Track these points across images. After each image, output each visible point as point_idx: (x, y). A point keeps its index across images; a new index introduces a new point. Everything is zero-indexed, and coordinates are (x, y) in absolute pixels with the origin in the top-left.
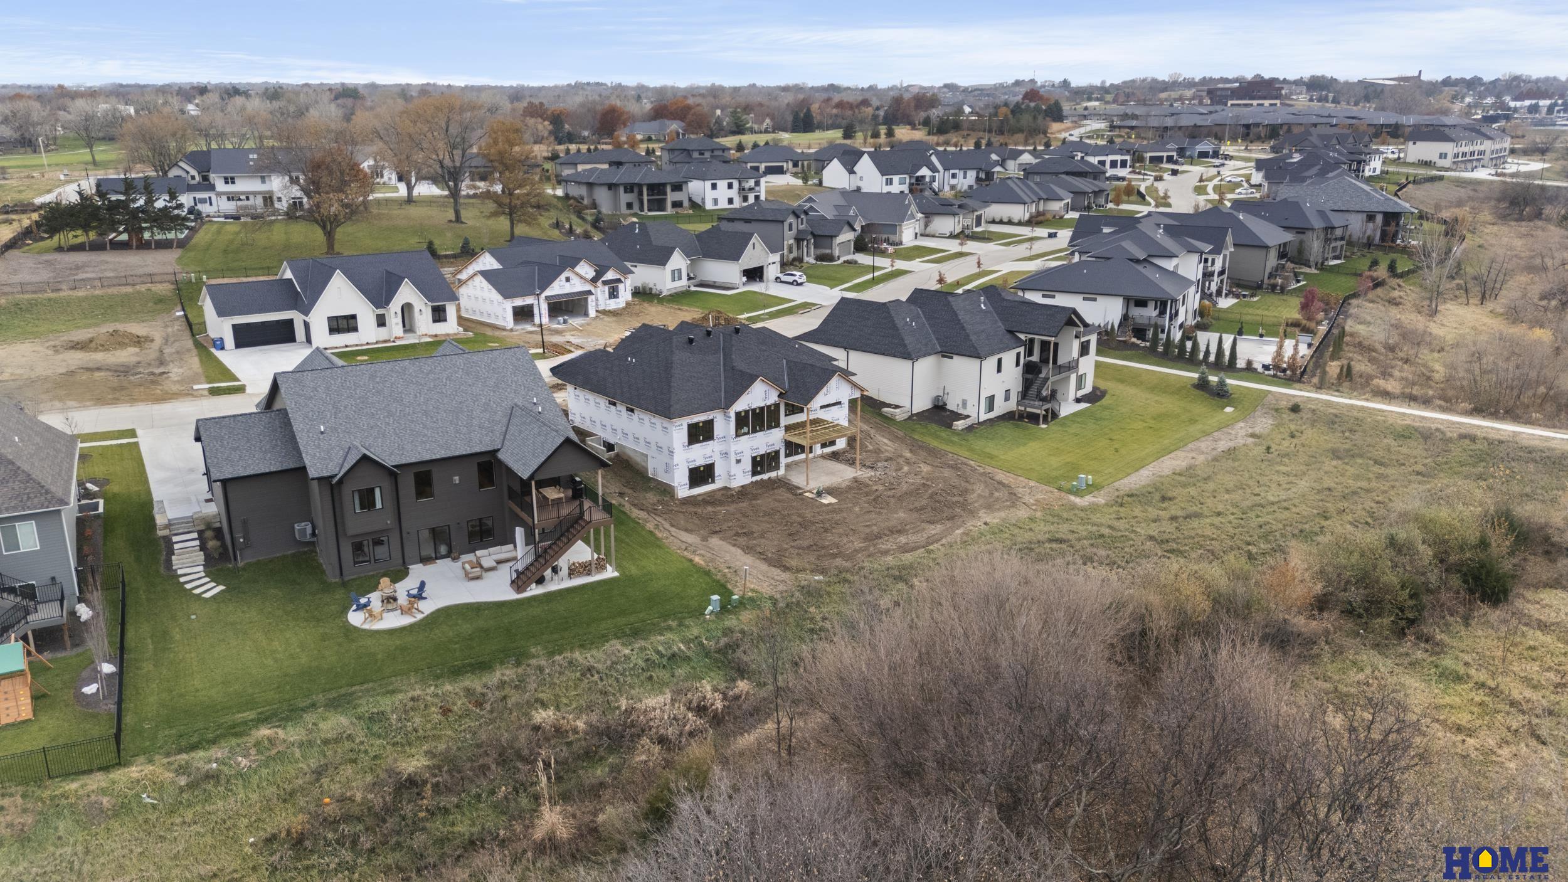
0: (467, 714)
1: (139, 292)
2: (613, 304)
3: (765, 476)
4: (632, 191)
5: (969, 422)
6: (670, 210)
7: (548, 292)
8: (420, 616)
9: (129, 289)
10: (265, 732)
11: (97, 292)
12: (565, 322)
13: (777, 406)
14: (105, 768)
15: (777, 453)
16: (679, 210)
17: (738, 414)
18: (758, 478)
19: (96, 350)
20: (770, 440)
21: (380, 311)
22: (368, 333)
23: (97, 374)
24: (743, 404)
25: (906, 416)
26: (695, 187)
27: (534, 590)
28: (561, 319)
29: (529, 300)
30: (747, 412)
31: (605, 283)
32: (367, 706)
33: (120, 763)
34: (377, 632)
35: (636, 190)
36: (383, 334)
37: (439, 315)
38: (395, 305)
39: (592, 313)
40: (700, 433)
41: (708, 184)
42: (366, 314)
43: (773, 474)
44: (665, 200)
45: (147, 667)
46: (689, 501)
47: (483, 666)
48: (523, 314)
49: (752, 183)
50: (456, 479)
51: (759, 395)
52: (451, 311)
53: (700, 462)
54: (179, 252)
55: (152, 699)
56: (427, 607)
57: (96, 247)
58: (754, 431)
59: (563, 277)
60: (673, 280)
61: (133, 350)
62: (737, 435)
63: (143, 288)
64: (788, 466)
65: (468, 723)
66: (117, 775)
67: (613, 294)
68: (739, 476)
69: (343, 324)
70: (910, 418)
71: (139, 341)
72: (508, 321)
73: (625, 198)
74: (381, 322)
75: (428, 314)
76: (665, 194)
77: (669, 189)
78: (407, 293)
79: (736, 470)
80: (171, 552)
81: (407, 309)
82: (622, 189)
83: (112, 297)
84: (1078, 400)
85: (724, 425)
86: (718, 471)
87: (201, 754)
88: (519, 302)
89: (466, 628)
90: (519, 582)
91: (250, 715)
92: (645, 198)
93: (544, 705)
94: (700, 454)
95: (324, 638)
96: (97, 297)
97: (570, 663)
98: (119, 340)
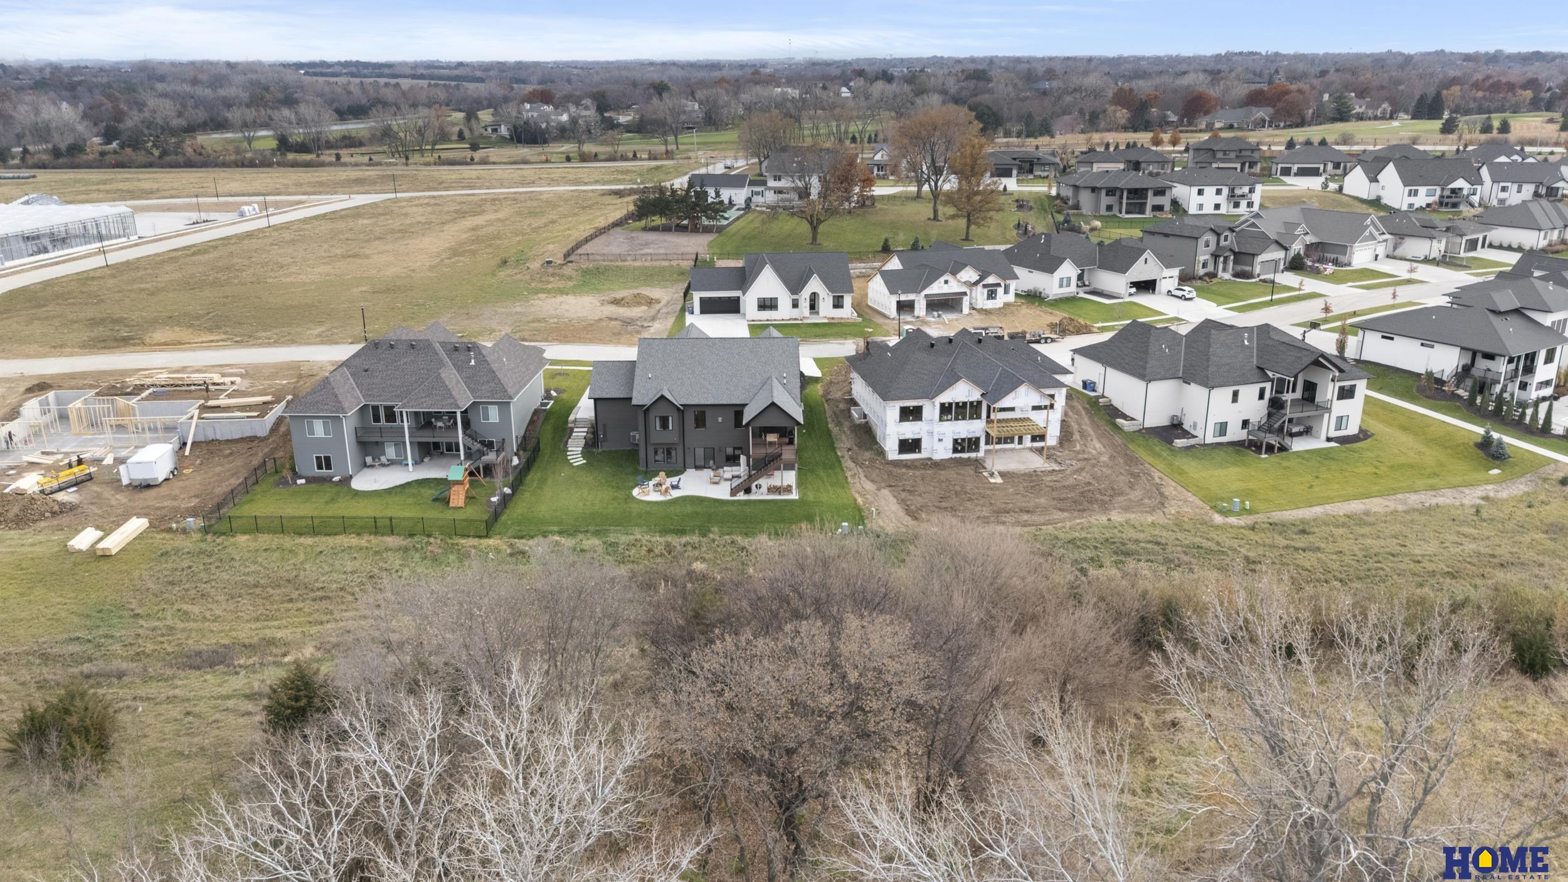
0: (662, 555)
1: (672, 266)
2: (990, 305)
3: (965, 455)
4: (1114, 195)
5: (1192, 442)
6: (1149, 213)
7: (927, 291)
8: (669, 498)
9: (666, 263)
10: (557, 538)
11: (647, 264)
12: (939, 316)
13: (979, 403)
14: (480, 537)
15: (978, 439)
16: (1158, 214)
17: (942, 405)
18: (958, 455)
19: (624, 306)
20: (972, 428)
21: (795, 297)
22: (784, 312)
23: (613, 323)
24: (947, 397)
25: (1136, 428)
26: (1180, 191)
27: (741, 496)
28: (935, 314)
29: (911, 297)
30: (950, 404)
31: (985, 286)
32: (612, 538)
33: (487, 536)
34: (643, 501)
35: (1118, 194)
36: (795, 313)
37: (838, 304)
38: (805, 294)
39: (966, 310)
40: (911, 414)
41: (1195, 190)
42: (784, 299)
43: (973, 455)
44: (1145, 204)
45: (527, 495)
46: (896, 464)
47: (682, 532)
48: (905, 307)
49: (1246, 189)
50: (720, 420)
51: (963, 392)
52: (848, 300)
53: (909, 435)
54: (716, 235)
55: (519, 511)
56: (676, 494)
57: (666, 229)
58: (956, 419)
59: (942, 279)
60: (1061, 286)
61: (644, 308)
62: (941, 420)
63: (674, 263)
64: (987, 452)
65: (659, 560)
66: (483, 541)
67: (992, 295)
68: (943, 451)
69: (767, 304)
70: (1140, 431)
71: (650, 302)
72: (892, 311)
73: (1105, 200)
74: (795, 305)
75: (829, 301)
76: (1146, 198)
77: (1150, 193)
78: (815, 285)
79: (938, 446)
80: (570, 435)
81: (814, 298)
82: (1104, 192)
83: (654, 268)
84: (1329, 440)
85: (931, 410)
86: (924, 445)
87: (523, 541)
88: (903, 298)
89: (689, 509)
90: (734, 492)
91: (556, 529)
92: (1125, 201)
93: (704, 560)
94: (910, 430)
95: (614, 499)
96: (646, 268)
97: (732, 542)
98: (638, 300)
